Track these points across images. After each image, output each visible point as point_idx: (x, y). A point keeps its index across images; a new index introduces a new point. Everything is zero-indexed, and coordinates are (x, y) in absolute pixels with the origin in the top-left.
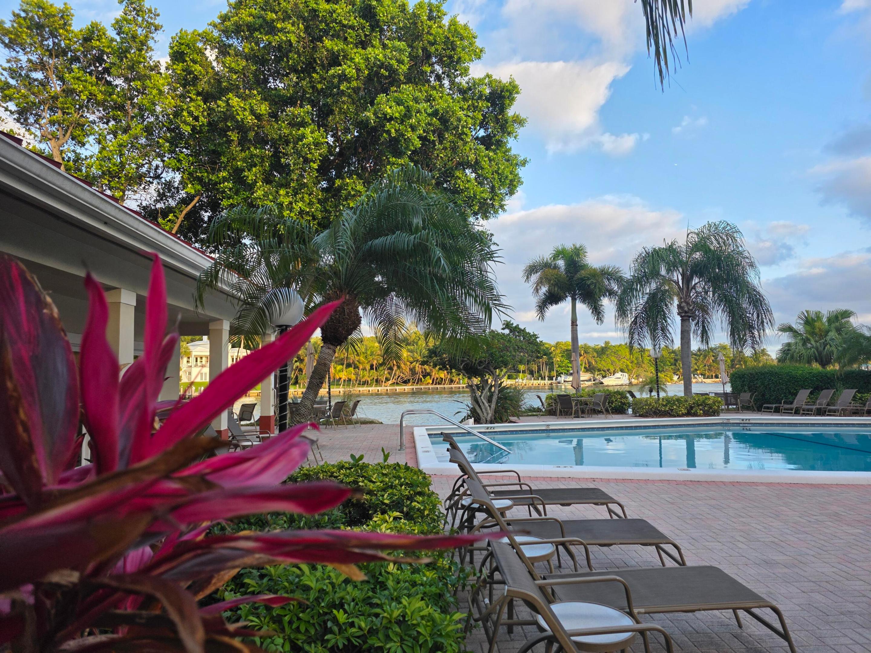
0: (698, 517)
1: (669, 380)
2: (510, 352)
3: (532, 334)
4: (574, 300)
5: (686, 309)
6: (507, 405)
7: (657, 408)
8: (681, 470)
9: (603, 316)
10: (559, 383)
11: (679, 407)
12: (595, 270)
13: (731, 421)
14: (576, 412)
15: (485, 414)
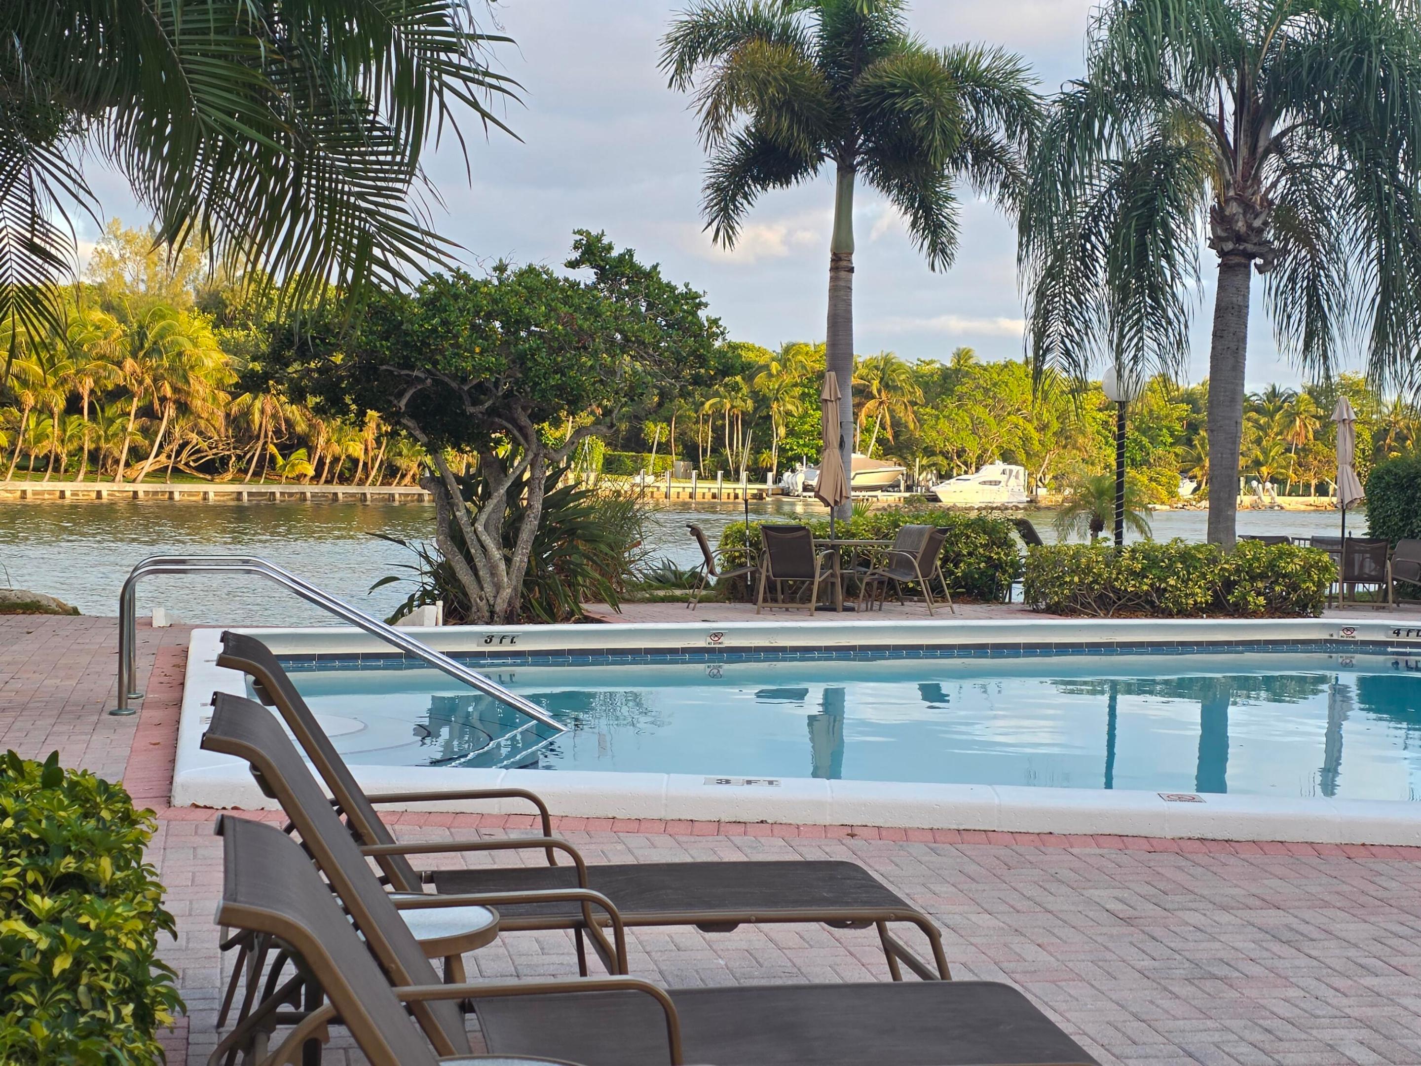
0: (1215, 970)
1: (1164, 494)
2: (595, 354)
3: (682, 289)
4: (846, 172)
5: (1240, 226)
6: (575, 558)
7: (1109, 585)
8: (1170, 798)
9: (952, 239)
10: (786, 493)
11: (1185, 582)
12: (929, 60)
13: (1359, 636)
14: (827, 589)
15: (489, 589)
